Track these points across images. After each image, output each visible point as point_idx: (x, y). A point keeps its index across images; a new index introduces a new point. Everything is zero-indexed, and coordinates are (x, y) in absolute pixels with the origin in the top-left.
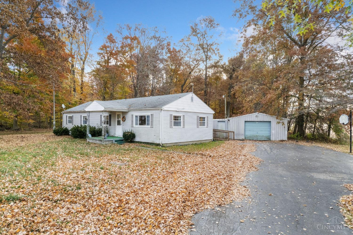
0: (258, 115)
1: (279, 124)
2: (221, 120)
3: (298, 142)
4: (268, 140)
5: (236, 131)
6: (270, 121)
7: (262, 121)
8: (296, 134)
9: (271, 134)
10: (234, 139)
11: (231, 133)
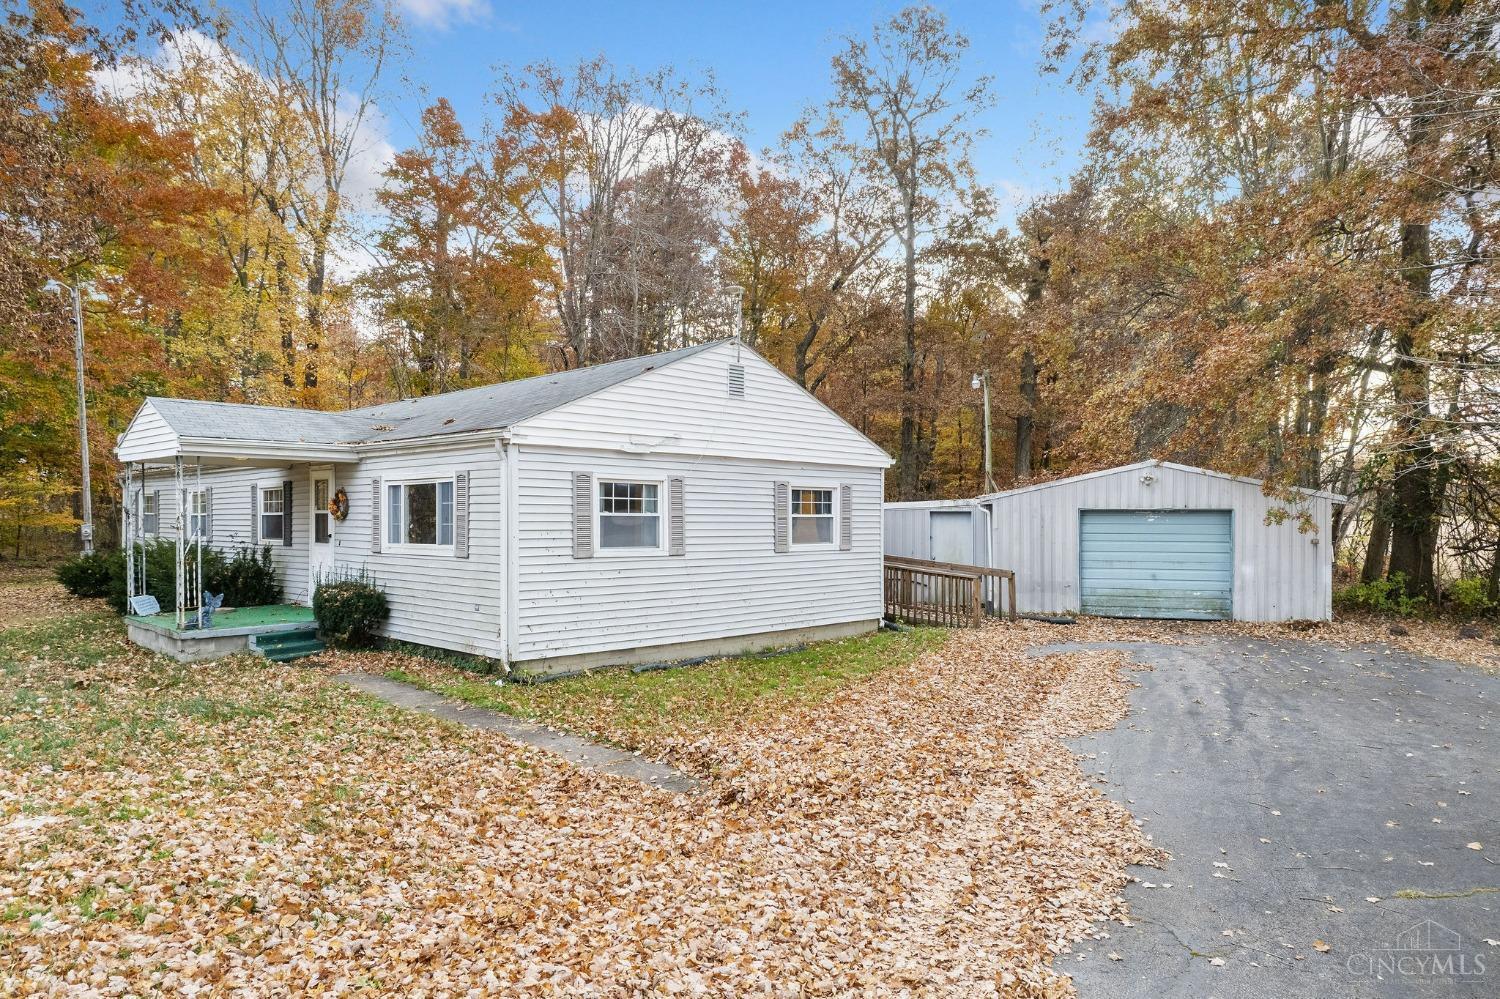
0: (1156, 474)
1: (1279, 523)
2: (948, 504)
3: (1403, 633)
4: (1216, 617)
5: (1031, 569)
6: (1225, 506)
7: (1180, 506)
8: (1383, 583)
9: (1232, 583)
10: (1014, 617)
11: (996, 579)
